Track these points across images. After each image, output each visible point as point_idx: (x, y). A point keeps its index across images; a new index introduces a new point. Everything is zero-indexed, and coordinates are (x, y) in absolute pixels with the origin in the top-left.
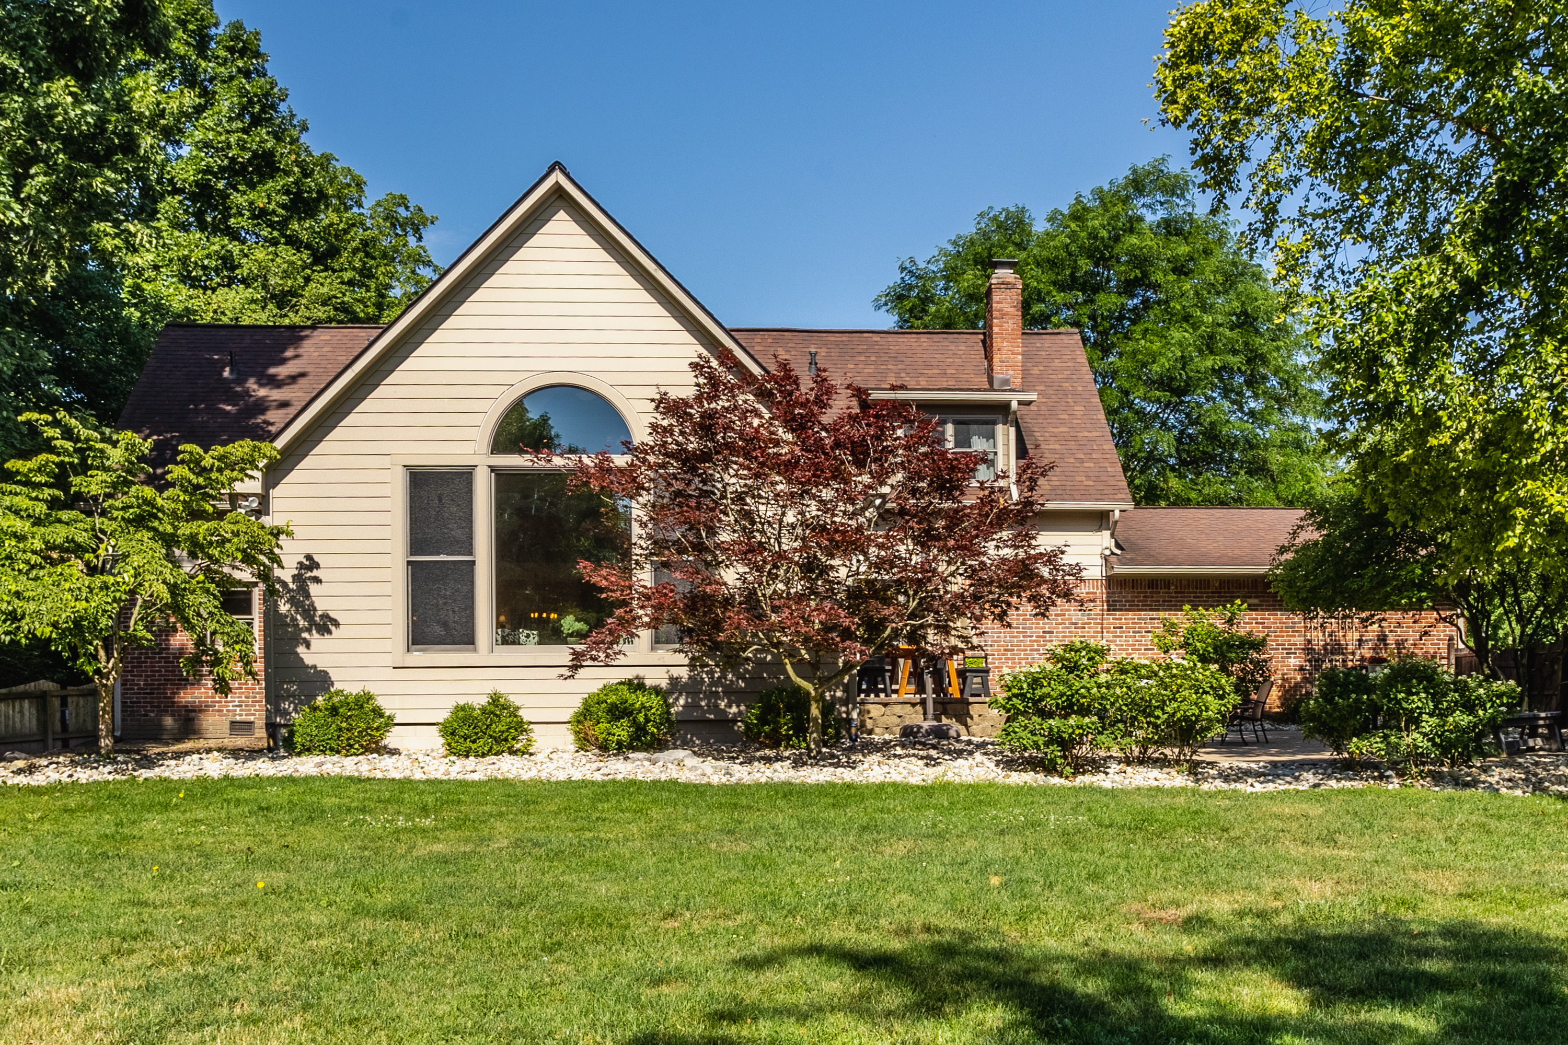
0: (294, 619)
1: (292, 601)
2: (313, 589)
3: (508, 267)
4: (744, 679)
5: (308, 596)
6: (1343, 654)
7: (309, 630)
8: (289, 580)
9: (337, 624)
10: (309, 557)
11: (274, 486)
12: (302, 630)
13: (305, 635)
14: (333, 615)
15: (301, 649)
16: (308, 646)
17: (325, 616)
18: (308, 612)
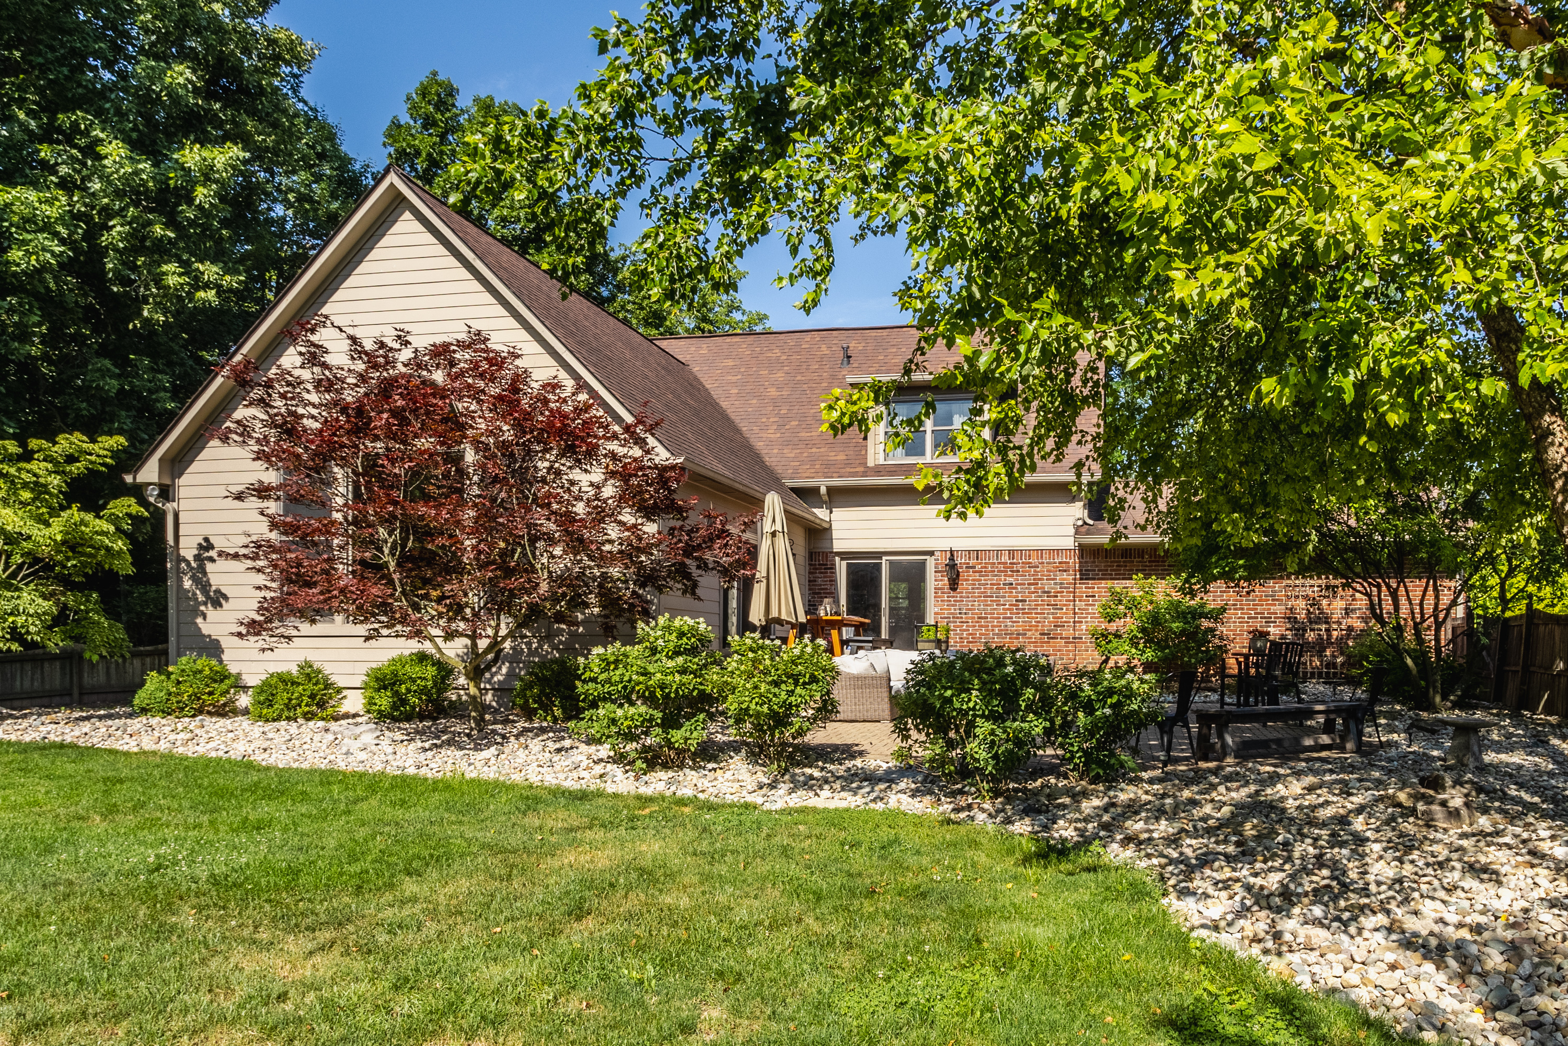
0: (194, 594)
1: (193, 578)
2: (209, 567)
3: (363, 267)
4: (558, 650)
5: (205, 573)
6: (1327, 623)
7: (205, 604)
8: (190, 558)
9: (226, 598)
10: (206, 540)
11: (180, 475)
12: (200, 604)
13: (202, 608)
14: (224, 590)
15: (199, 620)
16: (205, 617)
17: (218, 591)
18: (205, 586)
